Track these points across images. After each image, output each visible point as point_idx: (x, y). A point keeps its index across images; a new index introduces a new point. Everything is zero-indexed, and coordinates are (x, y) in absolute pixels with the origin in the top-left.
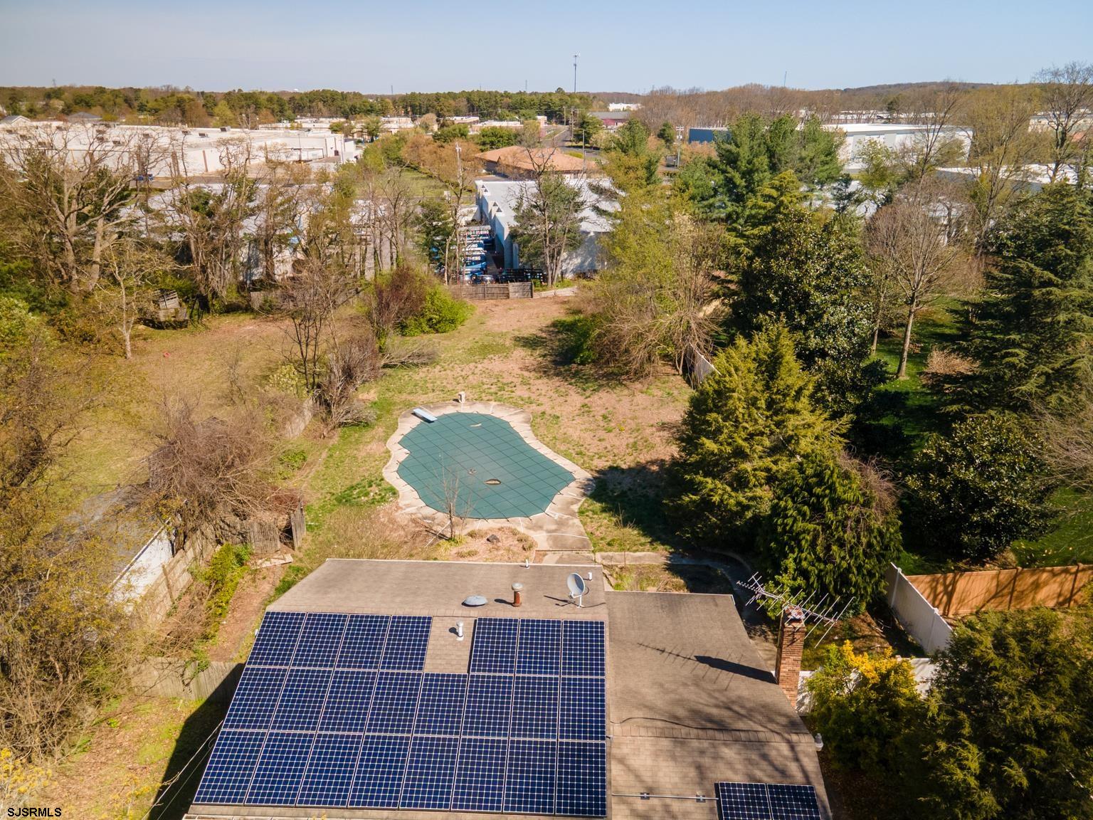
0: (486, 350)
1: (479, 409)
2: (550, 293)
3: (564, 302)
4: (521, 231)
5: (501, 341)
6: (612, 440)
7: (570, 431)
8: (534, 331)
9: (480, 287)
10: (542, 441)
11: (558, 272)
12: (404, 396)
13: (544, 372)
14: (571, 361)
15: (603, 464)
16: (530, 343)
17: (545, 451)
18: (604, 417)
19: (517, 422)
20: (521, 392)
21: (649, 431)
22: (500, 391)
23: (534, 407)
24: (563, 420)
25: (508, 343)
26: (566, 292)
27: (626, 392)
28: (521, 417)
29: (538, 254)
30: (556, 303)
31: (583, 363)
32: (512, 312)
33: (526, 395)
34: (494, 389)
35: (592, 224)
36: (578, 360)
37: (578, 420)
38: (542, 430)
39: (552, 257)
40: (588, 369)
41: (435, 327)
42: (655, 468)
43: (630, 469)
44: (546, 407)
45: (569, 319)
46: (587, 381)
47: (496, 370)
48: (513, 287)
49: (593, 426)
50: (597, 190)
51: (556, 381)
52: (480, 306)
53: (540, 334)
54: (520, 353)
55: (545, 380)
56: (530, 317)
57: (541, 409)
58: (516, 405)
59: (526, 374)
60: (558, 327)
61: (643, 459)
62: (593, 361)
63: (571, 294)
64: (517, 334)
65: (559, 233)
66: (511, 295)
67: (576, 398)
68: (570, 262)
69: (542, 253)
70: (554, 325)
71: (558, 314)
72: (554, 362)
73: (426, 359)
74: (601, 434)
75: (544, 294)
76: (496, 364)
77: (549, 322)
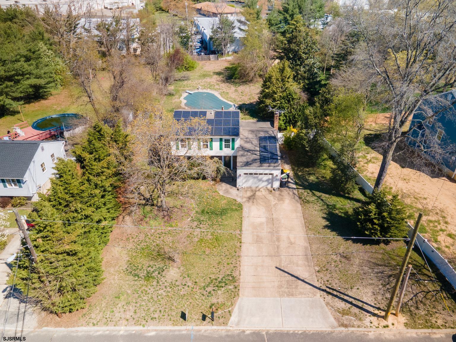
0: (204, 76)
1: (205, 91)
2: (224, 59)
3: (229, 62)
4: (214, 37)
5: (209, 73)
6: (243, 97)
7: (232, 96)
8: (219, 70)
9: (200, 57)
10: (224, 98)
11: (227, 52)
12: (182, 88)
13: (223, 82)
14: (232, 78)
15: (241, 103)
16: (219, 74)
17: (224, 100)
18: (242, 92)
19: (216, 94)
20: (217, 87)
21: (254, 95)
22: (210, 86)
23: (221, 90)
24: (230, 94)
25: (211, 74)
26: (230, 58)
27: (248, 86)
28: (217, 93)
29: (220, 45)
30: (226, 62)
31: (235, 79)
32: (212, 65)
33: (218, 87)
34: (208, 86)
35: (238, 34)
36: (234, 78)
37: (234, 93)
38: (224, 96)
39: (225, 46)
40: (237, 80)
41: (187, 69)
42: (255, 103)
43: (248, 104)
44: (225, 90)
45: (231, 66)
46: (236, 83)
47: (208, 81)
48: (212, 56)
49: (238, 95)
50: (240, 21)
51: (227, 84)
52: (201, 63)
53: (221, 71)
54: (216, 76)
55: (224, 84)
56: (218, 66)
57: (223, 91)
58: (216, 90)
59: (218, 82)
60: (227, 69)
61: (252, 101)
62: (238, 78)
63: (231, 59)
64: (214, 71)
65: (227, 37)
66: (211, 59)
67: (233, 88)
68: (230, 48)
69: (221, 44)
70: (226, 68)
71: (227, 65)
72: (226, 79)
73: (187, 79)
74: (241, 96)
75: (222, 59)
76: (208, 80)
77: (224, 68)
